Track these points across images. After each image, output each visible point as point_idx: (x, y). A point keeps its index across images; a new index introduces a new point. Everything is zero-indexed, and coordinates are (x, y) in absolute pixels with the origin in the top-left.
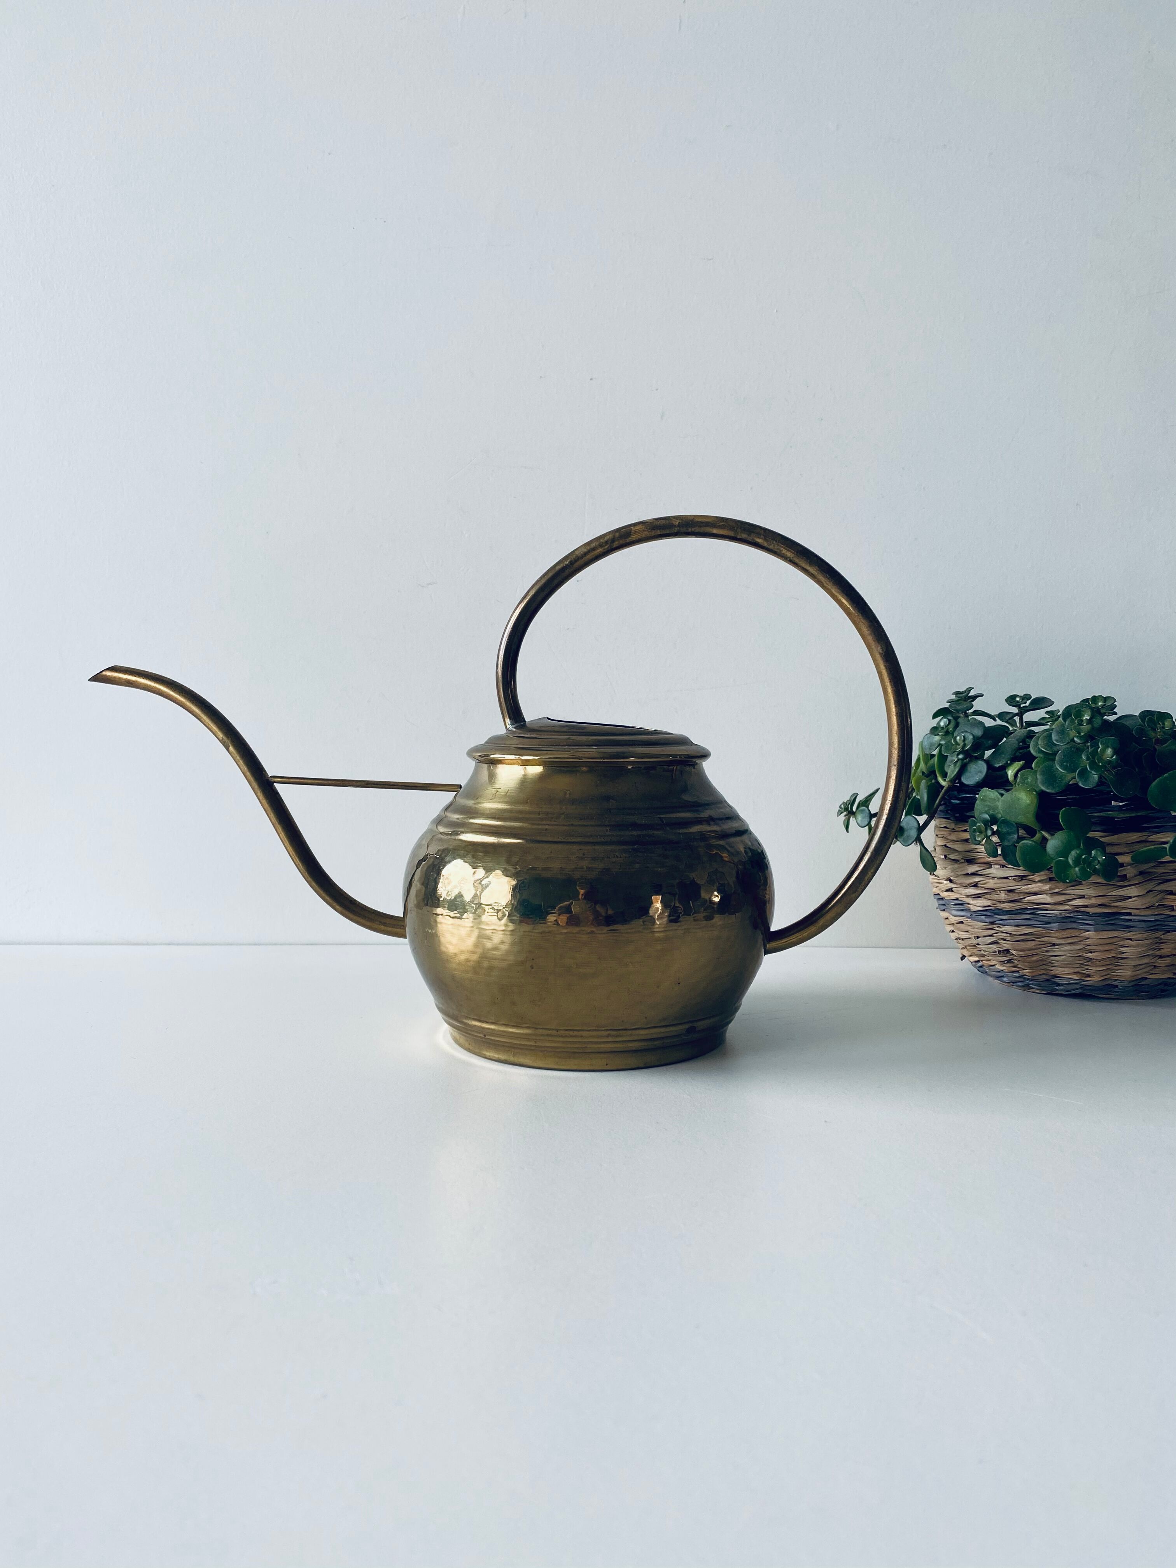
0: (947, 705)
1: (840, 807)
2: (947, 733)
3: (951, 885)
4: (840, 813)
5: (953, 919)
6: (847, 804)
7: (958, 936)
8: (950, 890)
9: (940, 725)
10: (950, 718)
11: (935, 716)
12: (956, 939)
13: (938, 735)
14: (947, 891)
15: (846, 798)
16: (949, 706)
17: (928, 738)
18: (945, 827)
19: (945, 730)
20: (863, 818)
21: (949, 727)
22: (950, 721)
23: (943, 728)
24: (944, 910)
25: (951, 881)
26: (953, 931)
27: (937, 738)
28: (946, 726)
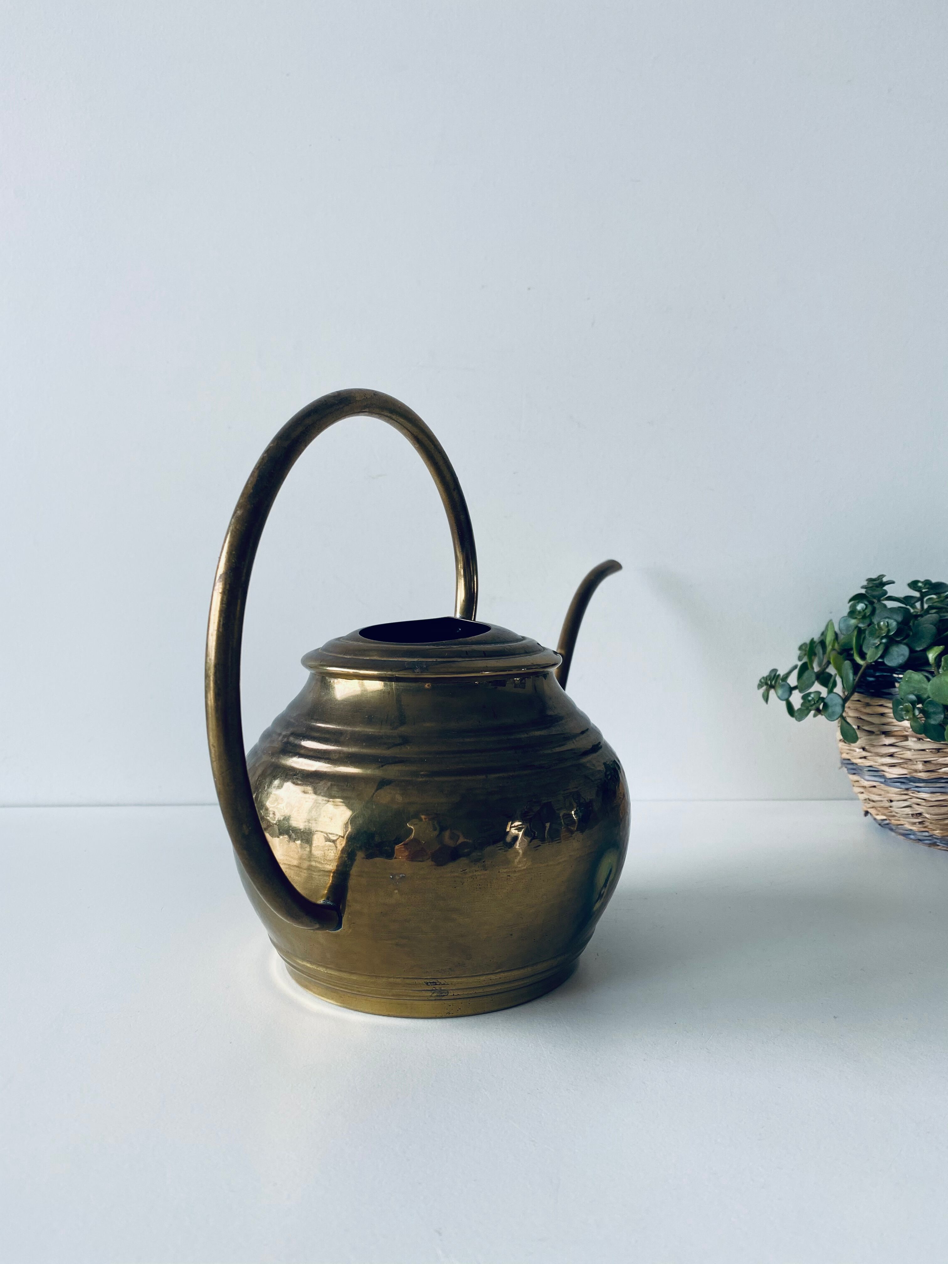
0: (863, 591)
1: (760, 681)
2: (864, 617)
3: (864, 754)
4: (760, 686)
5: (867, 784)
6: (768, 679)
7: (867, 797)
8: (865, 758)
9: (856, 609)
10: (866, 603)
11: (850, 600)
12: (865, 800)
13: (856, 618)
14: (861, 758)
15: (766, 673)
16: (866, 592)
17: (845, 620)
18: (859, 701)
19: (862, 614)
20: (783, 692)
21: (866, 611)
22: (866, 605)
23: (860, 612)
24: (854, 774)
25: (864, 749)
26: (862, 793)
27: (853, 622)
28: (864, 611)
